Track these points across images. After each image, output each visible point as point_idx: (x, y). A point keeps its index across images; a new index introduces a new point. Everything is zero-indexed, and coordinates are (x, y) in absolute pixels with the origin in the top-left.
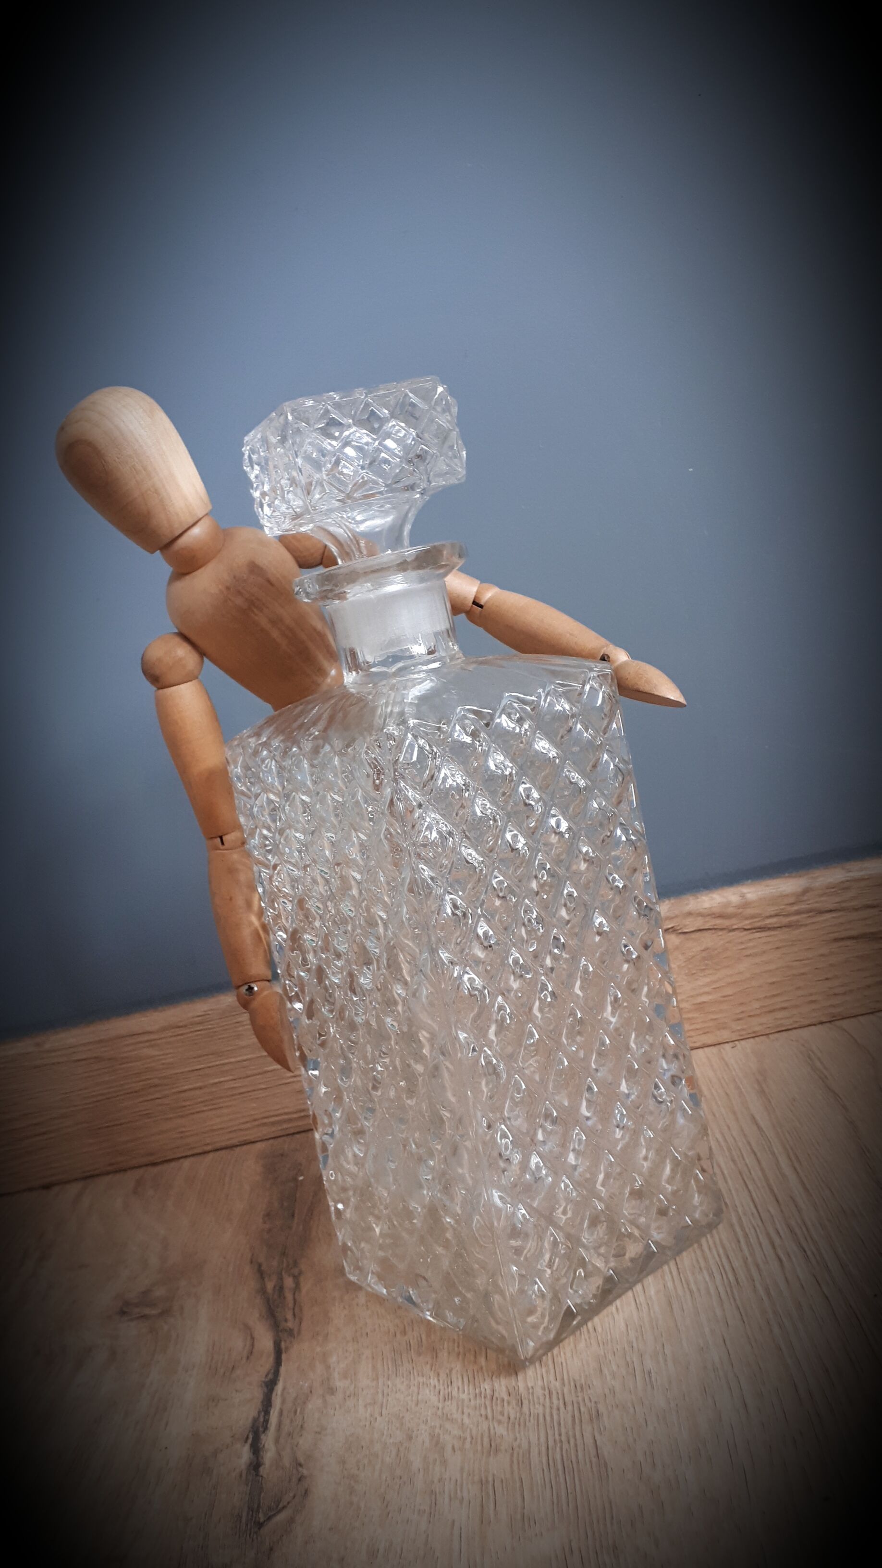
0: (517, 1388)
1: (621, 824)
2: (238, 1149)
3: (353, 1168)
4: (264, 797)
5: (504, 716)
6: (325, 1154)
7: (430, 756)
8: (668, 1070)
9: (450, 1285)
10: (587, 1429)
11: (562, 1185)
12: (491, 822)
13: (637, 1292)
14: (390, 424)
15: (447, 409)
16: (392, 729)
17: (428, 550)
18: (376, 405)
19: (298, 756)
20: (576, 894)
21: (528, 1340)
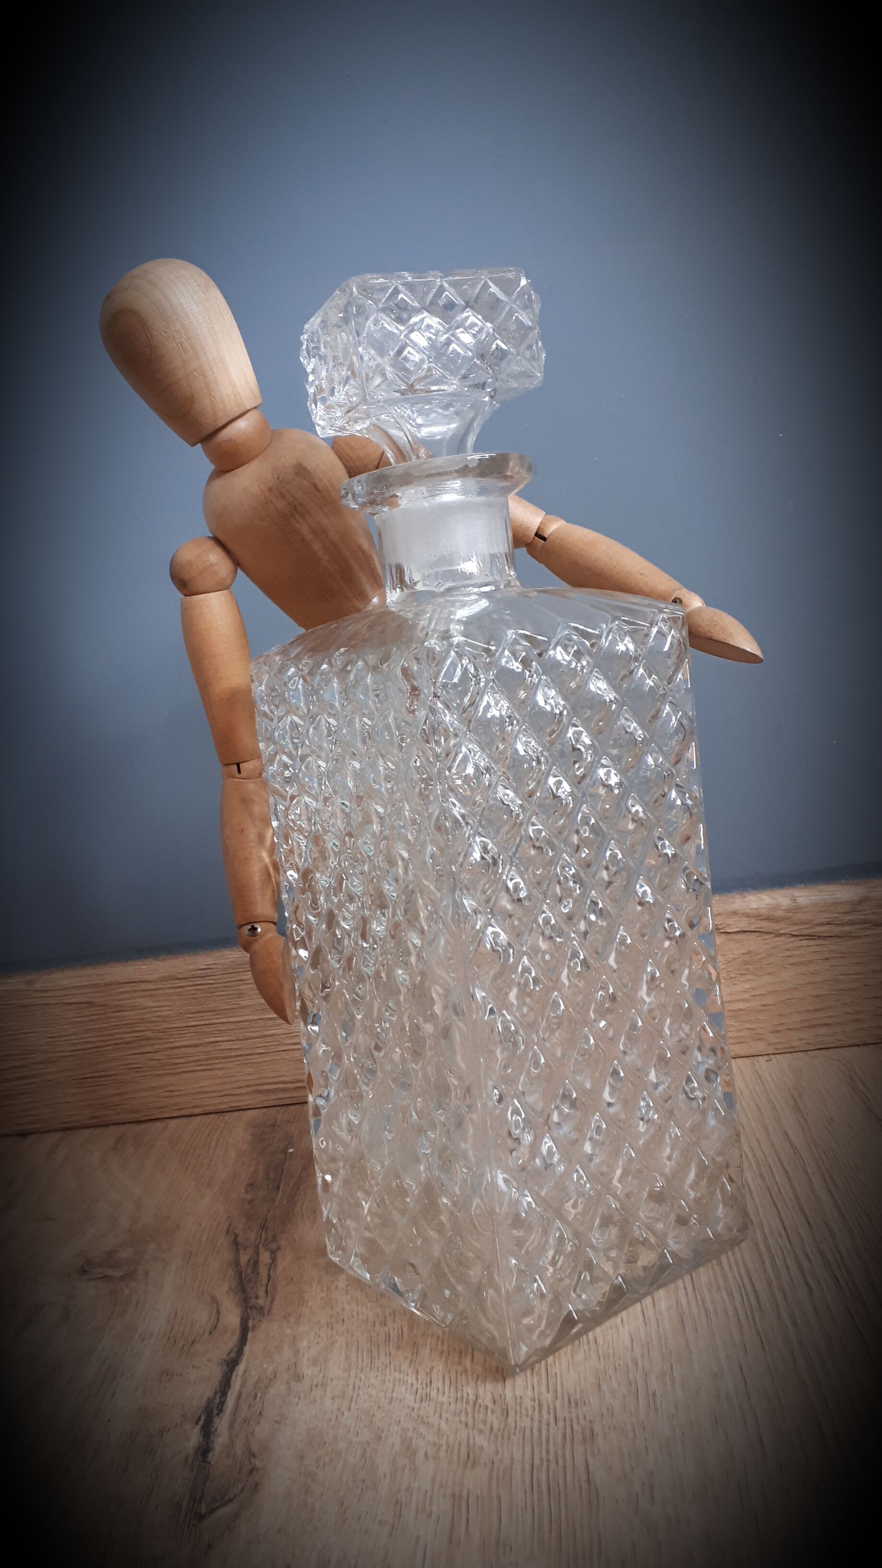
0: (503, 1396)
1: (677, 785)
2: (228, 1115)
3: (345, 1136)
4: (288, 719)
5: (559, 648)
6: (317, 1119)
7: (474, 679)
8: (702, 1063)
9: (440, 1275)
10: (579, 1449)
11: (575, 1176)
12: (534, 763)
13: (646, 1305)
14: (465, 315)
15: (527, 306)
16: (433, 643)
17: (492, 458)
18: (452, 290)
19: (328, 673)
20: (620, 856)
21: (521, 1344)
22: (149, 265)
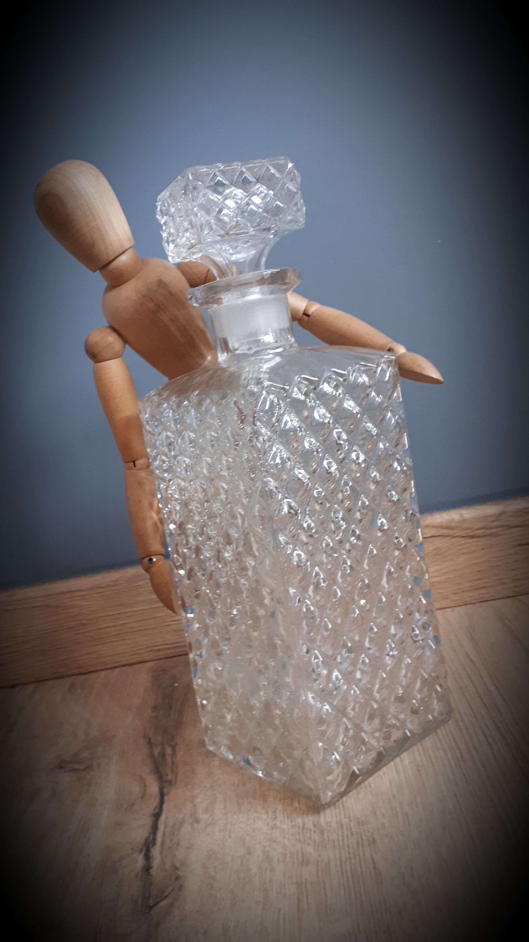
0: (319, 822)
1: (397, 459)
2: (136, 666)
3: (213, 677)
4: (164, 434)
5: (325, 384)
6: (196, 668)
9: (276, 755)
10: (367, 850)
11: (352, 692)
13: (397, 763)
14: (257, 187)
15: (294, 179)
17: (278, 272)
18: (248, 173)
19: (188, 406)
20: (367, 503)
21: (328, 791)
22: (62, 165)
